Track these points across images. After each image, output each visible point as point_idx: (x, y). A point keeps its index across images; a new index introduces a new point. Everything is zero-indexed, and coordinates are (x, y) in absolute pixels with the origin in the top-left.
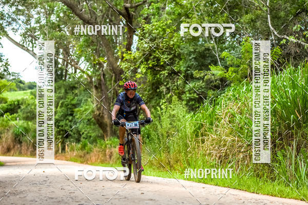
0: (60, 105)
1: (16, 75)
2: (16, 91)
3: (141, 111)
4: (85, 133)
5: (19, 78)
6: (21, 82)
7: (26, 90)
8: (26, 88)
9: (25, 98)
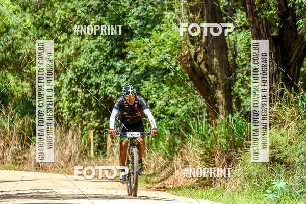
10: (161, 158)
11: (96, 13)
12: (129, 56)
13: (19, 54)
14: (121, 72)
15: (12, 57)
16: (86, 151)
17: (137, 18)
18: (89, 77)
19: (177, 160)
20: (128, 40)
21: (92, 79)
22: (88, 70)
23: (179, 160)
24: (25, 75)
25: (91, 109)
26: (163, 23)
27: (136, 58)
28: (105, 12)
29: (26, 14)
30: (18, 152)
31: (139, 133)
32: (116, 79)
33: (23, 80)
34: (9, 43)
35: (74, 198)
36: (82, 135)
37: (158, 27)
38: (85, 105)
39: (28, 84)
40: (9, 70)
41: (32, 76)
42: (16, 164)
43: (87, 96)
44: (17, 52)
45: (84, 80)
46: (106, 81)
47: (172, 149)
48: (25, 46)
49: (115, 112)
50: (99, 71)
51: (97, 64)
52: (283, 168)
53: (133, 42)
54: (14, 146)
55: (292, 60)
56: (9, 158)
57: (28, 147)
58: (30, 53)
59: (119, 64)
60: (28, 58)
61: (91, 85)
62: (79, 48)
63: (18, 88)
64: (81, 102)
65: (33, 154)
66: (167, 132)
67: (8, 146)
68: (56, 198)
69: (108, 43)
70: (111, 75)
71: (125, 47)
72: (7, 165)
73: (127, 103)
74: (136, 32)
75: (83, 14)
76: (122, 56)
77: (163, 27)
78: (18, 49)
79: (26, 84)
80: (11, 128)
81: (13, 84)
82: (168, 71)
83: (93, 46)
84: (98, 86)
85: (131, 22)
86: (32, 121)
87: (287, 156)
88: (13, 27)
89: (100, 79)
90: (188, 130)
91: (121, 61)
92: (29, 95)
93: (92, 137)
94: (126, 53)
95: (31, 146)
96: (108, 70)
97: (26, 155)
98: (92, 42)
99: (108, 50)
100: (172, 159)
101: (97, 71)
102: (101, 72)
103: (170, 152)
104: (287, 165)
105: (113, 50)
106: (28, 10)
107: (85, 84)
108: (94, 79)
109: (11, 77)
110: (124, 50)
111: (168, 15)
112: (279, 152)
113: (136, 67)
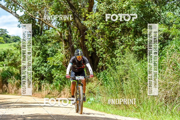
0: (37, 54)
1: (4, 31)
2: (3, 43)
3: (101, 59)
4: (57, 76)
5: (6, 34)
6: (7, 36)
7: (11, 43)
8: (12, 41)
9: (10, 49)
10: (57, 92)
11: (38, 49)
12: (48, 62)
13: (16, 62)
14: (46, 67)
15: (14, 62)
16: (36, 90)
17: (50, 51)
18: (36, 68)
19: (62, 92)
20: (48, 58)
21: (37, 69)
22: (36, 66)
23: (63, 92)
24: (18, 68)
25: (37, 77)
26: (58, 53)
27: (50, 62)
28: (41, 49)
29: (18, 50)
30: (16, 90)
31: (83, 77)
32: (44, 68)
33: (17, 69)
34: (14, 58)
35: (32, 103)
36: (34, 85)
37: (56, 54)
38: (35, 76)
39: (19, 70)
40: (13, 66)
41: (20, 68)
42: (15, 93)
43: (36, 74)
44: (16, 61)
45: (35, 69)
46: (41, 69)
47: (61, 89)
48: (18, 60)
49: (70, 65)
50: (39, 67)
51: (39, 65)
52: (93, 95)
53: (49, 58)
54: (15, 88)
55: (95, 63)
56: (13, 92)
57: (19, 89)
58: (19, 61)
59: (45, 64)
60: (19, 63)
61: (37, 70)
62: (34, 60)
63: (16, 72)
64: (34, 76)
65: (20, 90)
66: (59, 84)
67: (13, 88)
68: (27, 103)
69: (42, 58)
70: (43, 67)
71: (47, 59)
72: (13, 94)
73: (77, 60)
74: (50, 55)
75: (35, 50)
76: (46, 62)
77: (58, 54)
78: (16, 60)
79: (18, 70)
80: (14, 83)
81: (14, 70)
82: (59, 66)
83: (38, 59)
84: (39, 71)
85: (49, 52)
86: (20, 81)
87: (94, 91)
88: (15, 54)
89: (40, 69)
90: (65, 83)
91: (46, 63)
92: (19, 73)
93: (37, 86)
94: (47, 61)
95: (20, 88)
96: (42, 66)
97: (18, 91)
98: (37, 58)
99: (42, 60)
100: (60, 92)
101: (39, 66)
102: (40, 67)
103: (60, 90)
104: (94, 93)
105: (43, 60)
106: (19, 49)
107: (35, 70)
108: (38, 69)
109: (14, 68)
110: (46, 60)
111: (59, 50)
112: (92, 90)
113: (50, 65)
